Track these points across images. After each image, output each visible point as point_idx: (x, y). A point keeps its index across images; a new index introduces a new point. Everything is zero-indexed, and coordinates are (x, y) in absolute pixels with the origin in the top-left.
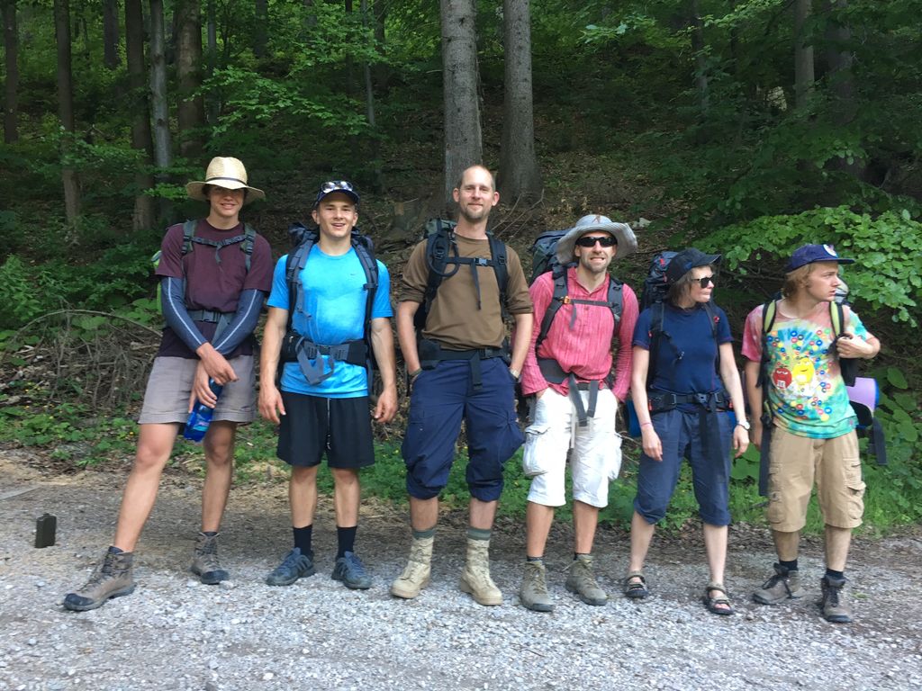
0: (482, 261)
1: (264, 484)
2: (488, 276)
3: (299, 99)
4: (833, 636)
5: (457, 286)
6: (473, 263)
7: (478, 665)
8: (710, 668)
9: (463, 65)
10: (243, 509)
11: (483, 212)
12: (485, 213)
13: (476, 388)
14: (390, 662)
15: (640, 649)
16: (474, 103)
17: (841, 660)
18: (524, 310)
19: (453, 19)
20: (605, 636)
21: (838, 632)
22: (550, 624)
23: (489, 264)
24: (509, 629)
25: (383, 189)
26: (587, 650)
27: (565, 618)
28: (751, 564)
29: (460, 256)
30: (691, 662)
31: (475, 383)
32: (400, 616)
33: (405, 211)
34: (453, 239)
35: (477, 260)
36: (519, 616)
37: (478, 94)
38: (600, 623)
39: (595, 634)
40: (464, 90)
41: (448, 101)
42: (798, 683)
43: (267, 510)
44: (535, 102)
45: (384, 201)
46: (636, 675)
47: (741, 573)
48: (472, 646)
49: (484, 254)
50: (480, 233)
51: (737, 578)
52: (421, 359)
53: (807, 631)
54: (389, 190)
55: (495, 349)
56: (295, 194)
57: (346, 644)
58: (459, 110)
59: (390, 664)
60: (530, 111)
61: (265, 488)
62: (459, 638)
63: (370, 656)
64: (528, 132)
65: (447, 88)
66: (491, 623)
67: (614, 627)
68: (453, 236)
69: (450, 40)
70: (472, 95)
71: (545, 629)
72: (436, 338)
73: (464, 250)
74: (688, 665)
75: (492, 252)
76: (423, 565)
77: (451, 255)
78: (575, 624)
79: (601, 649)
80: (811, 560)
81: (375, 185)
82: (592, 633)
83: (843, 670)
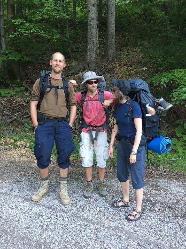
0: (60, 87)
1: (19, 149)
2: (62, 93)
3: (38, 30)
4: (177, 219)
5: (50, 96)
6: (56, 88)
7: (45, 236)
8: (128, 237)
9: (93, 19)
10: (8, 158)
11: (60, 70)
12: (61, 70)
13: (57, 132)
14: (14, 233)
15: (106, 228)
16: (97, 31)
17: (177, 233)
18: (73, 104)
19: (90, 4)
20: (97, 221)
21: (179, 218)
22: (80, 214)
23: (62, 88)
24: (64, 217)
25: (71, 57)
26: (88, 228)
27: (87, 211)
28: (159, 184)
29: (52, 85)
30: (122, 235)
31: (56, 130)
32: (29, 210)
33: (75, 64)
34: (50, 79)
35: (58, 87)
36: (71, 210)
37: (98, 28)
38: (98, 213)
39: (94, 219)
40: (93, 27)
41: (89, 30)
42: (157, 246)
43: (16, 159)
44: (116, 31)
45: (71, 61)
46: (100, 241)
47: (155, 188)
48: (48, 226)
49: (60, 84)
50: (59, 77)
51: (152, 190)
52: (38, 121)
53: (169, 216)
54: (73, 57)
55: (63, 118)
56: (46, 58)
57: (3, 224)
58: (92, 33)
59: (14, 235)
60: (114, 34)
61: (19, 150)
62: (45, 222)
63: (8, 230)
64: (113, 40)
65: (89, 26)
66: (59, 214)
67: (102, 215)
68: (50, 78)
69: (89, 11)
70: (96, 29)
71: (77, 217)
72: (43, 115)
73: (53, 83)
74: (121, 237)
75: (63, 84)
76: (44, 189)
77: (49, 84)
78: (89, 214)
79: (93, 227)
80: (179, 183)
81: (69, 56)
82: (93, 219)
83: (176, 238)
